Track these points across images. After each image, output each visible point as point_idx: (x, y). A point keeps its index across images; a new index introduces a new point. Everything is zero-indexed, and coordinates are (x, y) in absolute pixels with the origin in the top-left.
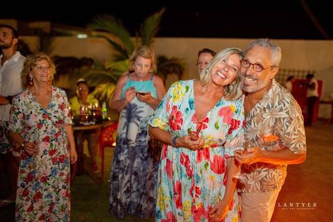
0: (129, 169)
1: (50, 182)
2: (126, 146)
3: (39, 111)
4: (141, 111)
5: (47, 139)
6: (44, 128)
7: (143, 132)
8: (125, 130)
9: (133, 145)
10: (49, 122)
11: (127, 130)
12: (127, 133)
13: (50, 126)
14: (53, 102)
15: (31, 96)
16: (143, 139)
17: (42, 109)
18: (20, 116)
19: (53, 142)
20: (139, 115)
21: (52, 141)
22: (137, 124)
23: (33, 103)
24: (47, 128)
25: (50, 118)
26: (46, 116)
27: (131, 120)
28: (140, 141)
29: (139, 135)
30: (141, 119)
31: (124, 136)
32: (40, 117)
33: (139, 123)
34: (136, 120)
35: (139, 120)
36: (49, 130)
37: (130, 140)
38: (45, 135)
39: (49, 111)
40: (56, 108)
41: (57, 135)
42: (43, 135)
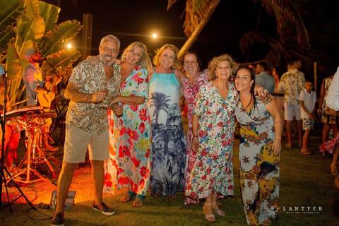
1: (219, 161)
2: (157, 130)
3: (219, 101)
4: (169, 100)
5: (220, 124)
6: (220, 115)
8: (155, 117)
9: (165, 129)
10: (226, 111)
12: (157, 120)
13: (225, 114)
14: (230, 95)
15: (214, 88)
16: (172, 124)
17: (222, 100)
18: (205, 102)
19: (225, 128)
20: (167, 103)
21: (224, 126)
23: (216, 94)
24: (222, 115)
25: (227, 108)
26: (224, 105)
27: (161, 107)
28: (169, 125)
29: (169, 120)
30: (169, 106)
31: (155, 121)
32: (220, 106)
33: (167, 110)
34: (165, 107)
35: (167, 107)
36: (224, 117)
37: (161, 125)
38: (220, 120)
39: (227, 102)
40: (232, 100)
41: (228, 122)
42: (218, 120)
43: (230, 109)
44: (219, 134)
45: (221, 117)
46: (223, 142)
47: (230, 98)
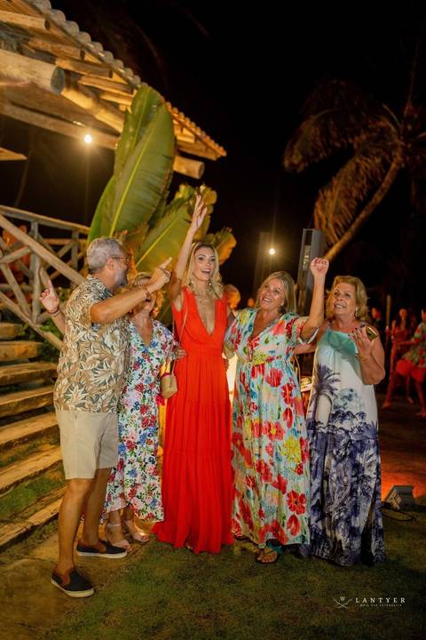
0: (319, 469)
2: (312, 432)
3: (138, 346)
4: (337, 380)
5: (140, 387)
6: (139, 371)
7: (337, 413)
8: (312, 407)
9: (325, 431)
11: (316, 407)
13: (147, 371)
14: (156, 340)
16: (338, 425)
17: (142, 345)
19: (147, 395)
21: (145, 392)
22: (330, 400)
24: (143, 372)
25: (149, 360)
26: (147, 355)
27: (323, 391)
28: (334, 427)
30: (335, 392)
31: (311, 415)
34: (328, 393)
36: (145, 376)
37: (319, 422)
38: (140, 381)
40: (159, 348)
41: (151, 385)
43: (155, 363)
44: (137, 404)
45: (141, 376)
46: (143, 420)
47: (154, 345)
